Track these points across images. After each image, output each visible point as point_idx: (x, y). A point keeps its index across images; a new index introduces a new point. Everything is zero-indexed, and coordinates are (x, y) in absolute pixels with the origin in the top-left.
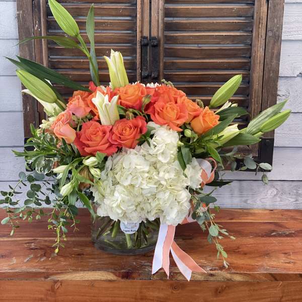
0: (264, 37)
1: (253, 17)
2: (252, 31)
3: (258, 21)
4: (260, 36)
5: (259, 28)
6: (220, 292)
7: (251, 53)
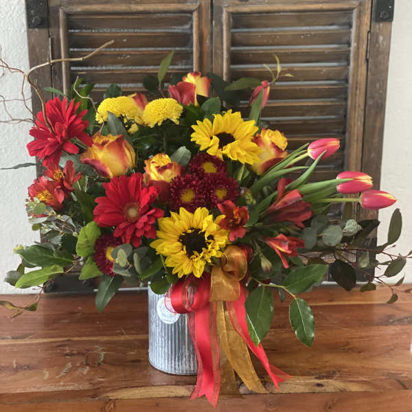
0: (362, 107)
1: (346, 80)
2: (346, 99)
3: (355, 86)
4: (357, 105)
5: (356, 94)
6: (330, 408)
7: (345, 128)
